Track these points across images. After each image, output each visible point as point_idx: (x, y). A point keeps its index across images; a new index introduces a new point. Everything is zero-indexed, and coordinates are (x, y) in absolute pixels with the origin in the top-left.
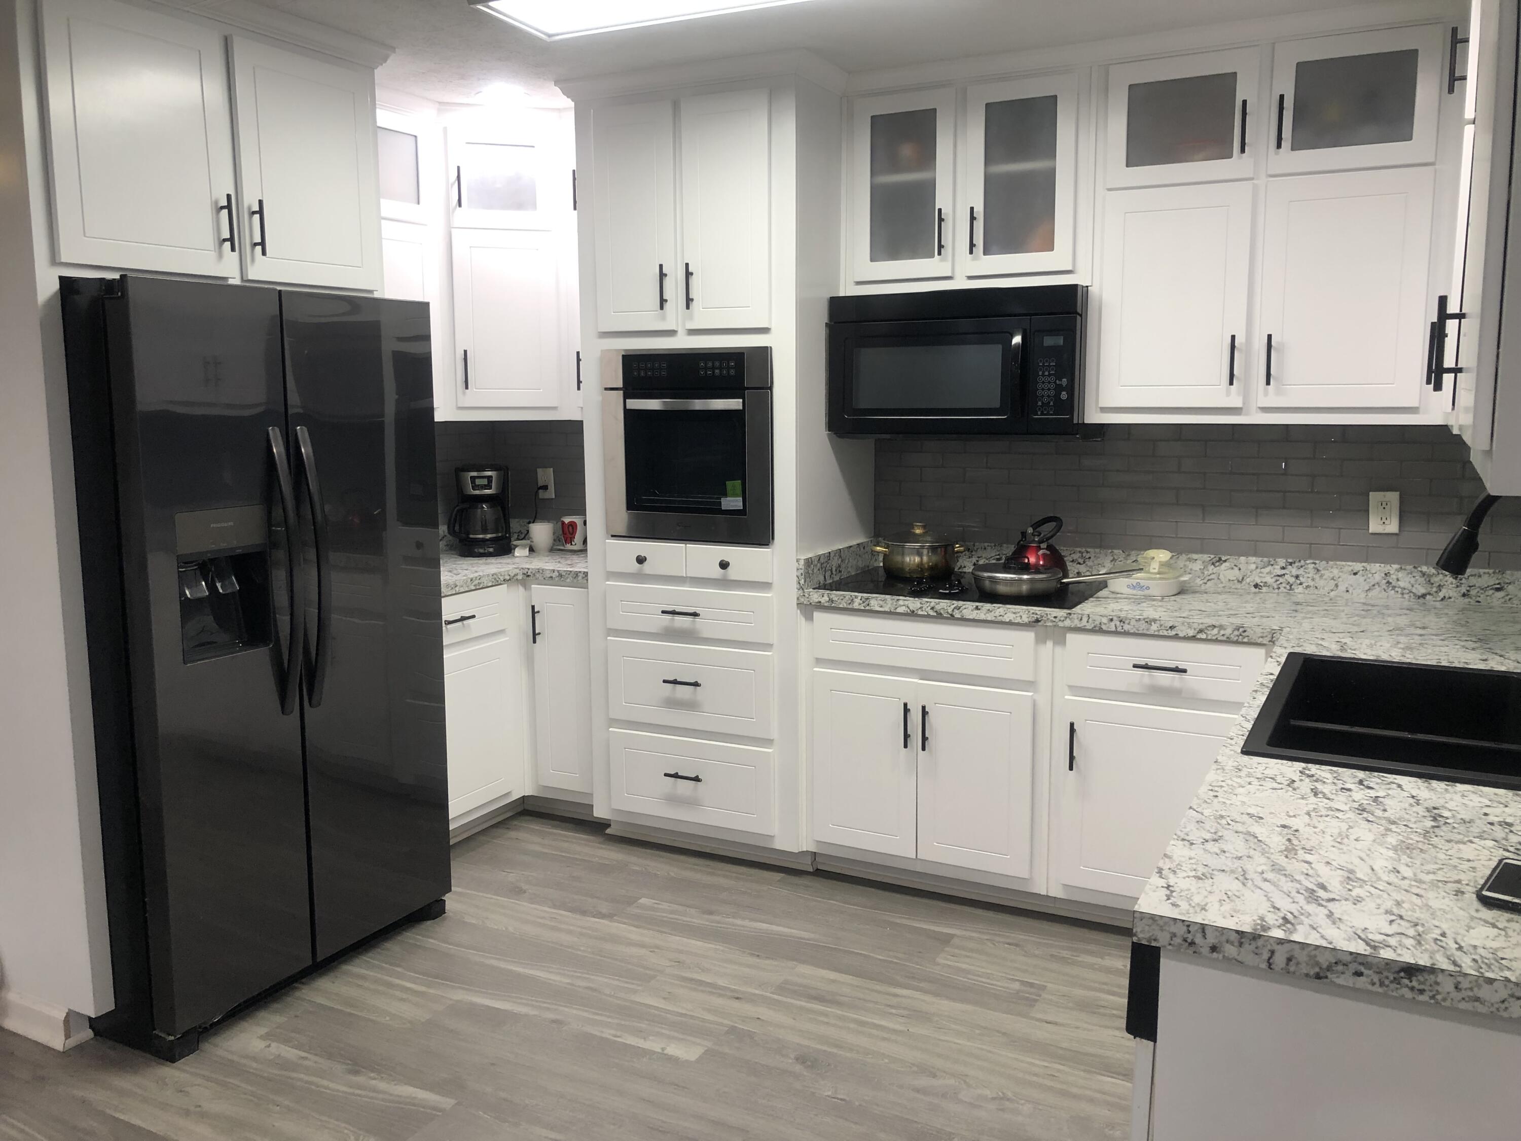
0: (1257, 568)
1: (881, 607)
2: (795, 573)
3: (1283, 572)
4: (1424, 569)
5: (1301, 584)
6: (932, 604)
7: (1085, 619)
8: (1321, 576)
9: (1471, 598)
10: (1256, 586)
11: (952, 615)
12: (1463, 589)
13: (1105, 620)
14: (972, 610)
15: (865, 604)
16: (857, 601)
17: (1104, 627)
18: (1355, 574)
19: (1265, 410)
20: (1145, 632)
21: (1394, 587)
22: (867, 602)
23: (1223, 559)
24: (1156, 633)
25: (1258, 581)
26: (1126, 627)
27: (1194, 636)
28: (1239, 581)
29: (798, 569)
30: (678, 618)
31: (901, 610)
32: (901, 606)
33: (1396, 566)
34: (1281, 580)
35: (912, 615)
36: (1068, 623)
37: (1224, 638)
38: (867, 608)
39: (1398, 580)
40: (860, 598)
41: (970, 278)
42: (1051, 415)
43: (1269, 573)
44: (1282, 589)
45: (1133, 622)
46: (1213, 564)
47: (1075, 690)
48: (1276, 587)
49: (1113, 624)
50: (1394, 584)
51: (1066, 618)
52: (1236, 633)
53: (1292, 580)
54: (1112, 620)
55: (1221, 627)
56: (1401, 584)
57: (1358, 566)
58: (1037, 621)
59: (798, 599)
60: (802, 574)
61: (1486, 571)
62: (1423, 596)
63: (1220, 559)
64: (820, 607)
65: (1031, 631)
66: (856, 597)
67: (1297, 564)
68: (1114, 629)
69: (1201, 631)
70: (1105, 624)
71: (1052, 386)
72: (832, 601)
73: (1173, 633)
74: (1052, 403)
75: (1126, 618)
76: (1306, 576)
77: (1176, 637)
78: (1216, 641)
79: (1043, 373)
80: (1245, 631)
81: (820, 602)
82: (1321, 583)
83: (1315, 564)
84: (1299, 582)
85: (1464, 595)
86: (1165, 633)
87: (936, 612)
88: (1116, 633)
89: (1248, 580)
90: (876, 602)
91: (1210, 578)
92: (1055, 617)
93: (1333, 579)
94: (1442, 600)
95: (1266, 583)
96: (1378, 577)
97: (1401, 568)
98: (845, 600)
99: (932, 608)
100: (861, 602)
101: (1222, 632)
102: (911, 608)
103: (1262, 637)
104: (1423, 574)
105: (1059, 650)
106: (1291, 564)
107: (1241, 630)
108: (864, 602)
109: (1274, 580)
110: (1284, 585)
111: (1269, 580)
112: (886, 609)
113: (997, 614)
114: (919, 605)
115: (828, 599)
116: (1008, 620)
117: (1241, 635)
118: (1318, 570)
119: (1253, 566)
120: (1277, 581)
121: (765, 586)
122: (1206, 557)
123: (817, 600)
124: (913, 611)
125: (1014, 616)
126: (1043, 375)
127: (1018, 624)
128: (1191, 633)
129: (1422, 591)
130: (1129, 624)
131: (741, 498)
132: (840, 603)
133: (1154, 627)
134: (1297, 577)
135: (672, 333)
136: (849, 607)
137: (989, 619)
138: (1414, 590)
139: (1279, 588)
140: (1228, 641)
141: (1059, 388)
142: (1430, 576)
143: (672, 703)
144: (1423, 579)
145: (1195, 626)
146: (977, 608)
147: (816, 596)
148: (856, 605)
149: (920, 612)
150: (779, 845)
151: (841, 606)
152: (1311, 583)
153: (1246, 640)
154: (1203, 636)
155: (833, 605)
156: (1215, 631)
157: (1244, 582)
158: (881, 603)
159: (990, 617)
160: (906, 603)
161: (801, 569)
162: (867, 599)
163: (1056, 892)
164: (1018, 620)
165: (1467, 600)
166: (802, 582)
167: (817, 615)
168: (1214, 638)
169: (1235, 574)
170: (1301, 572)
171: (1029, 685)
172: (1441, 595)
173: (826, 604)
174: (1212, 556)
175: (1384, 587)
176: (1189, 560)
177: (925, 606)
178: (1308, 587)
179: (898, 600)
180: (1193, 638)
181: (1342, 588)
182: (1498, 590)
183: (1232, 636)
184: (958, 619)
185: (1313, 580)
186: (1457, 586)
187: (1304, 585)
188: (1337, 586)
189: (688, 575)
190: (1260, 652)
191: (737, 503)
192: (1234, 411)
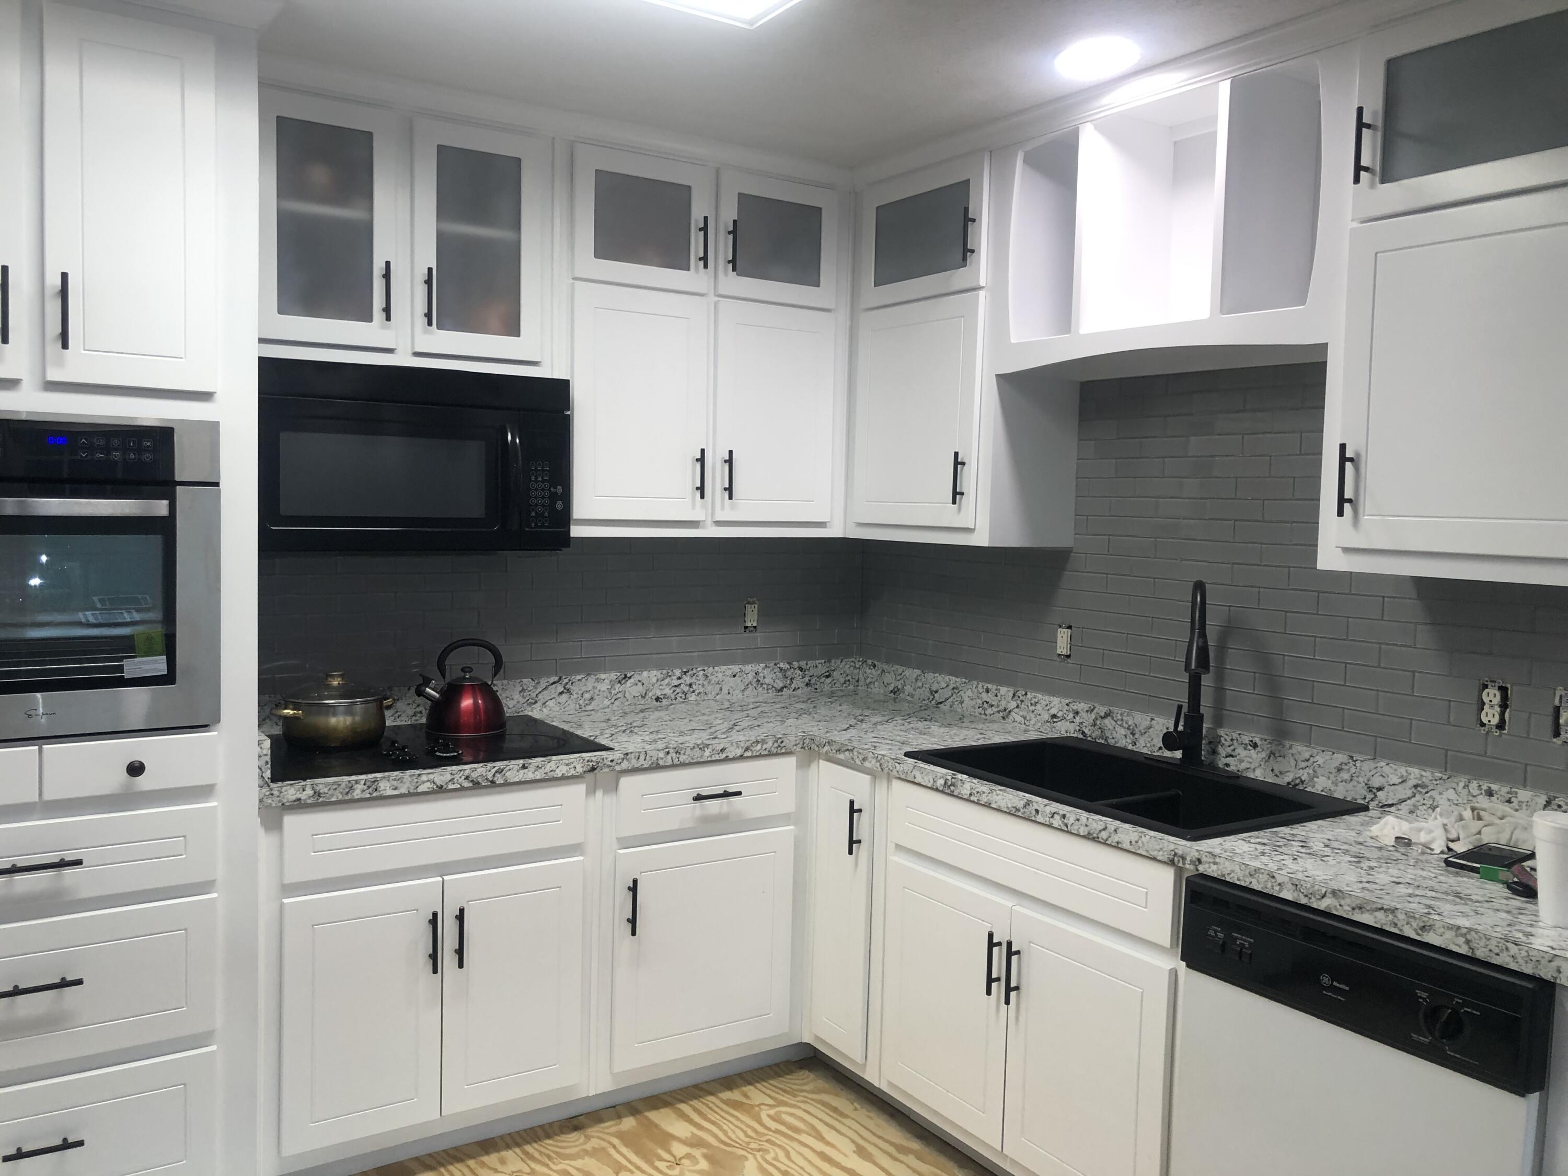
0: (657, 680)
1: (396, 789)
2: (255, 763)
3: (679, 682)
4: (781, 665)
5: (694, 692)
6: (467, 773)
7: (642, 757)
8: (709, 682)
9: (811, 686)
10: (657, 699)
11: (493, 782)
12: (807, 679)
13: (661, 755)
14: (518, 771)
15: (371, 790)
16: (359, 788)
17: (661, 763)
18: (734, 676)
19: (719, 523)
20: (699, 760)
21: (762, 684)
22: (374, 787)
23: (628, 676)
24: (709, 759)
25: (659, 693)
26: (683, 758)
27: (742, 756)
28: (642, 697)
29: (260, 756)
30: (22, 878)
31: (423, 788)
32: (424, 782)
33: (763, 665)
34: (678, 690)
35: (440, 791)
36: (625, 765)
37: (766, 753)
38: (375, 794)
39: (764, 677)
40: (363, 782)
41: (417, 354)
42: (547, 527)
43: (668, 684)
44: (679, 698)
45: (688, 751)
46: (619, 682)
47: (626, 843)
48: (673, 698)
49: (669, 757)
50: (761, 682)
51: (623, 759)
52: (776, 745)
53: (686, 689)
54: (668, 753)
55: (764, 742)
56: (767, 681)
57: (736, 668)
58: (593, 769)
59: (261, 801)
60: (267, 763)
61: (820, 661)
62: (781, 690)
63: (626, 676)
64: (299, 806)
65: (581, 783)
66: (357, 782)
67: (690, 673)
68: (670, 763)
69: (747, 749)
70: (662, 759)
71: (547, 494)
72: (319, 795)
73: (723, 756)
74: (546, 514)
75: (682, 749)
76: (697, 683)
77: (727, 760)
78: (760, 756)
79: (536, 478)
80: (782, 742)
81: (299, 800)
82: (709, 688)
83: (704, 670)
84: (692, 690)
85: (807, 685)
86: (717, 757)
87: (472, 781)
88: (673, 766)
89: (650, 694)
90: (388, 784)
91: (616, 697)
92: (612, 761)
93: (718, 683)
94: (794, 690)
95: (665, 695)
96: (751, 676)
97: (766, 666)
98: (340, 789)
99: (467, 778)
100: (365, 787)
101: (765, 746)
102: (439, 783)
103: (796, 745)
104: (781, 669)
105: (610, 800)
106: (685, 673)
107: (780, 741)
108: (369, 787)
109: (672, 691)
110: (680, 695)
111: (668, 691)
112: (403, 790)
113: (548, 769)
114: (449, 777)
115: (312, 793)
116: (560, 775)
117: (779, 746)
118: (707, 676)
119: (654, 680)
120: (674, 691)
121: (204, 791)
122: (613, 676)
123: (294, 798)
124: (442, 786)
125: (567, 768)
126: (536, 481)
127: (573, 777)
128: (739, 752)
129: (780, 684)
130: (684, 754)
131: (165, 657)
132: (332, 795)
133: (707, 753)
134: (690, 685)
136: (347, 798)
137: (538, 777)
138: (775, 685)
139: (676, 699)
140: (770, 755)
141: (554, 498)
142: (785, 671)
144: (781, 674)
145: (742, 744)
146: (524, 767)
147: (291, 791)
148: (357, 794)
149: (451, 786)
151: (334, 799)
152: (702, 690)
153: (783, 751)
154: (749, 754)
155: (321, 799)
156: (759, 747)
157: (647, 697)
158: (395, 783)
159: (539, 775)
160: (431, 777)
161: (266, 755)
162: (374, 782)
164: (572, 772)
165: (810, 688)
166: (268, 774)
167: (290, 820)
168: (758, 754)
169: (640, 689)
170: (693, 680)
171: (576, 848)
172: (793, 686)
173: (309, 801)
174: (619, 674)
175: (755, 685)
176: (598, 680)
177: (457, 777)
179: (419, 775)
180: (741, 758)
181: (725, 691)
182: (828, 677)
183: (773, 749)
184: (501, 785)
185: (703, 686)
186: (803, 677)
188: (721, 689)
189: (47, 796)
190: (791, 761)
191: (157, 665)
192: (694, 524)
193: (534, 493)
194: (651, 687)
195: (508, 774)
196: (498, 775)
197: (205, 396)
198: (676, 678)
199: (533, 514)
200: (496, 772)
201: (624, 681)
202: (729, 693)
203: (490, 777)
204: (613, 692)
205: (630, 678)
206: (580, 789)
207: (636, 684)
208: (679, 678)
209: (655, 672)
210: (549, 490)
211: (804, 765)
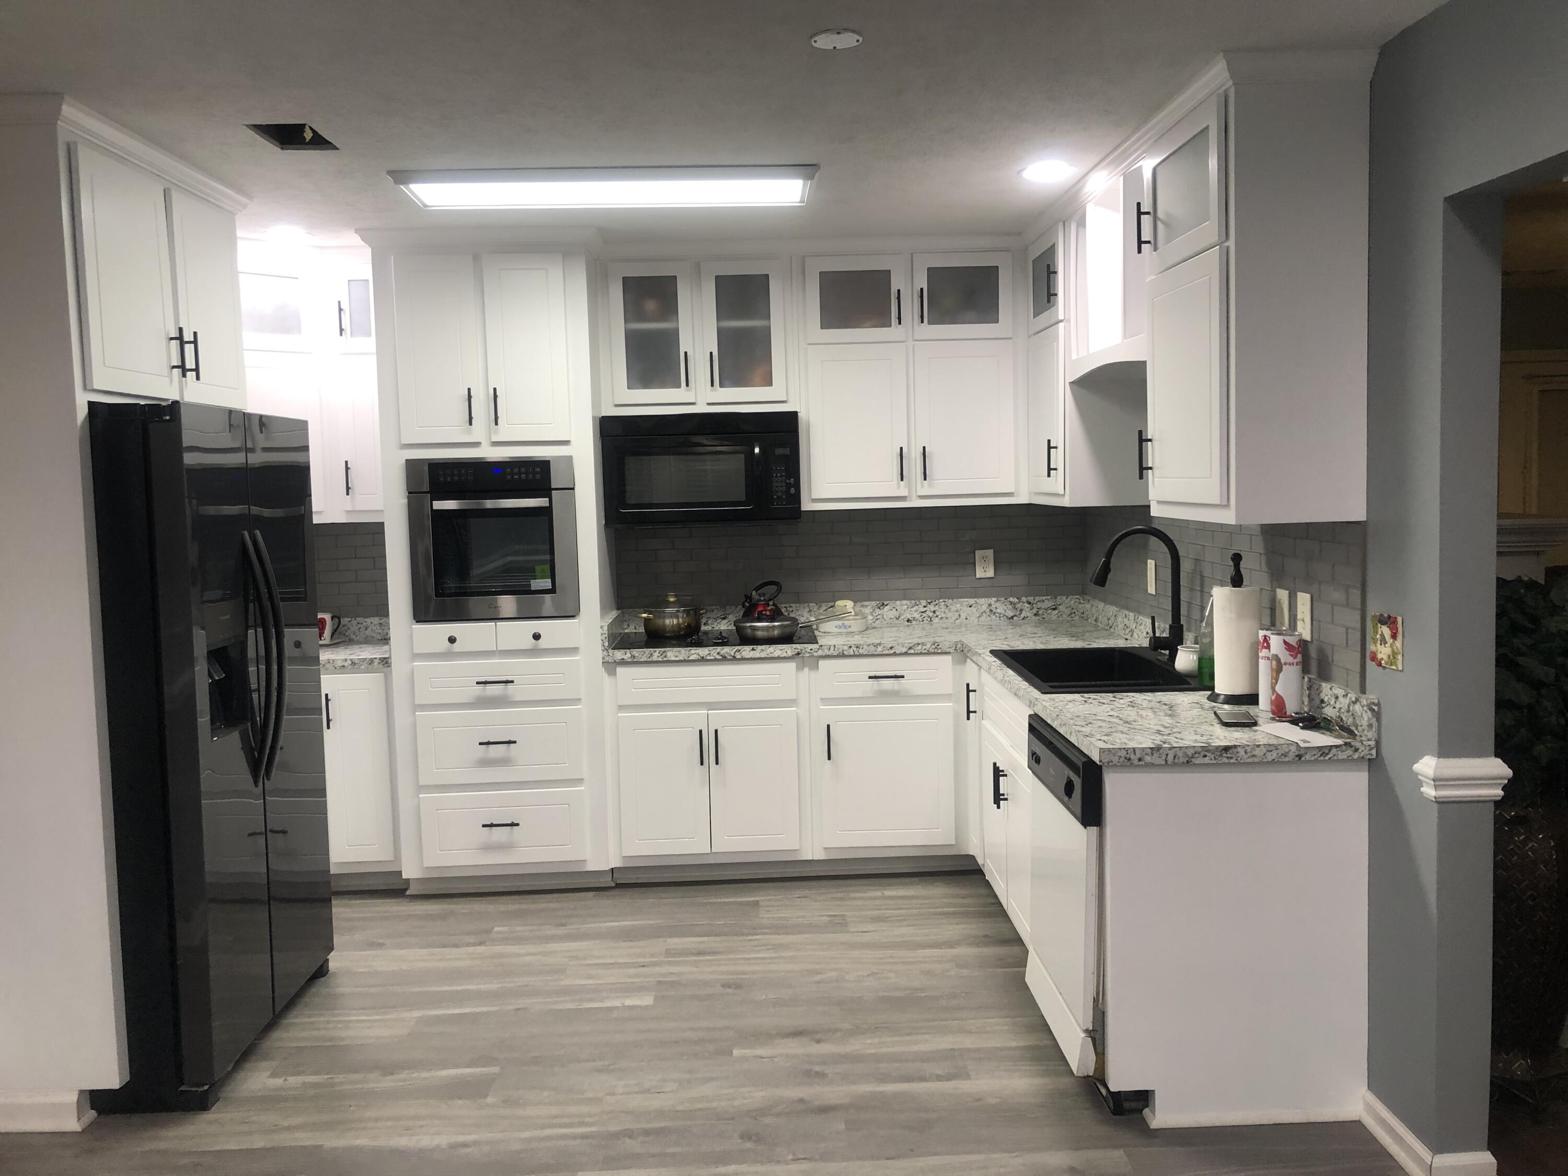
0: (908, 608)
1: (677, 657)
2: (599, 638)
3: (925, 609)
4: (1011, 599)
5: (937, 616)
6: (718, 651)
7: (832, 648)
8: (949, 610)
9: (1039, 616)
10: (908, 621)
11: (734, 657)
12: (1035, 611)
13: (846, 648)
14: (750, 651)
15: (662, 656)
16: (656, 654)
17: (846, 653)
18: (970, 606)
19: (921, 497)
20: (874, 653)
21: (995, 613)
22: (664, 655)
23: (885, 604)
24: (881, 653)
25: (909, 617)
26: (861, 651)
27: (906, 652)
28: (896, 618)
29: (602, 634)
30: (489, 687)
31: (692, 658)
32: (692, 654)
33: (994, 599)
34: (924, 615)
35: (702, 660)
36: (820, 653)
37: (926, 651)
38: (665, 659)
39: (996, 608)
40: (658, 652)
41: (709, 404)
42: (784, 505)
43: (916, 611)
44: (925, 621)
45: (865, 647)
46: (879, 608)
47: (824, 701)
48: (921, 620)
49: (851, 650)
50: (994, 611)
51: (819, 649)
52: (933, 647)
53: (931, 614)
54: (850, 647)
55: (923, 644)
56: (998, 611)
57: (972, 601)
58: (798, 654)
59: (603, 658)
60: (606, 638)
61: (1046, 597)
62: (1012, 618)
63: (883, 604)
64: (623, 663)
65: (794, 662)
66: (655, 652)
67: (933, 603)
68: (852, 653)
69: (910, 648)
70: (846, 650)
71: (784, 484)
72: (634, 657)
73: (892, 652)
74: (784, 497)
75: (860, 645)
76: (940, 610)
77: (895, 654)
78: (921, 654)
79: (776, 475)
80: (938, 645)
81: (623, 659)
82: (949, 615)
83: (945, 602)
84: (935, 615)
85: (1035, 615)
86: (887, 652)
87: (721, 656)
88: (854, 656)
89: (902, 617)
90: (672, 654)
91: (877, 618)
92: (811, 650)
93: (957, 611)
94: (1023, 619)
95: (914, 618)
96: (984, 608)
97: (998, 600)
98: (645, 655)
99: (718, 653)
100: (659, 655)
101: (924, 647)
102: (701, 655)
103: (950, 648)
104: (1011, 603)
105: (813, 674)
106: (930, 603)
107: (936, 644)
108: (661, 655)
109: (920, 615)
110: (926, 618)
111: (916, 615)
112: (681, 658)
113: (768, 652)
114: (708, 652)
115: (630, 656)
116: (777, 656)
117: (936, 648)
118: (947, 606)
119: (905, 607)
120: (921, 616)
121: (574, 650)
122: (874, 603)
123: (620, 658)
124: (703, 657)
125: (781, 652)
126: (777, 476)
127: (785, 658)
128: (904, 650)
129: (1011, 614)
130: (862, 648)
131: (550, 580)
132: (641, 658)
133: (880, 649)
134: (934, 612)
135: (477, 444)
136: (650, 660)
137: (762, 656)
138: (1006, 614)
139: (923, 621)
140: (929, 653)
141: (789, 486)
142: (1015, 604)
143: (485, 763)
144: (1011, 606)
145: (907, 645)
146: (753, 649)
147: (619, 655)
148: (655, 658)
149: (709, 658)
150: (591, 867)
151: (642, 660)
152: (943, 615)
153: (939, 651)
154: (912, 651)
155: (635, 660)
156: (920, 647)
157: (900, 619)
158: (676, 654)
159: (763, 655)
160: (697, 651)
161: (605, 634)
162: (664, 652)
163: (820, 855)
164: (785, 655)
165: (1037, 618)
166: (606, 644)
167: (620, 670)
168: (919, 652)
169: (894, 613)
170: (936, 608)
171: (792, 702)
172: (1022, 616)
173: (628, 660)
174: (878, 602)
175: (988, 613)
176: (862, 606)
177: (712, 652)
178: (942, 618)
179: (690, 650)
180: (906, 654)
181: (963, 616)
182: (1054, 609)
183: (931, 649)
184: (739, 659)
185: (944, 613)
186: (1031, 610)
187: (939, 617)
188: (960, 615)
189: (499, 649)
190: (948, 658)
191: (546, 584)
192: (903, 498)
193: (775, 484)
194: (903, 612)
195: (743, 653)
196: (737, 653)
197: (566, 443)
198: (922, 606)
199: (775, 497)
200: (736, 651)
201: (881, 608)
202: (966, 619)
203: (732, 654)
204: (874, 614)
205: (887, 605)
206: (792, 665)
207: (892, 610)
208: (925, 607)
209: (905, 602)
210: (785, 481)
211: (957, 662)
